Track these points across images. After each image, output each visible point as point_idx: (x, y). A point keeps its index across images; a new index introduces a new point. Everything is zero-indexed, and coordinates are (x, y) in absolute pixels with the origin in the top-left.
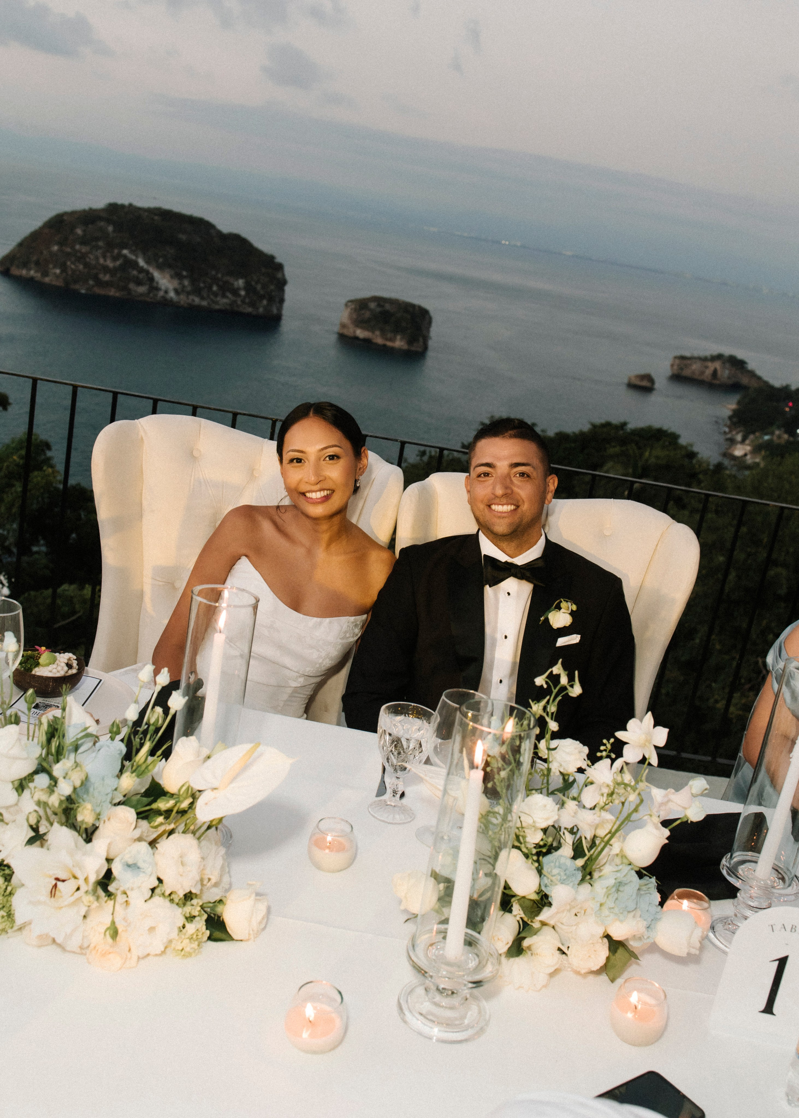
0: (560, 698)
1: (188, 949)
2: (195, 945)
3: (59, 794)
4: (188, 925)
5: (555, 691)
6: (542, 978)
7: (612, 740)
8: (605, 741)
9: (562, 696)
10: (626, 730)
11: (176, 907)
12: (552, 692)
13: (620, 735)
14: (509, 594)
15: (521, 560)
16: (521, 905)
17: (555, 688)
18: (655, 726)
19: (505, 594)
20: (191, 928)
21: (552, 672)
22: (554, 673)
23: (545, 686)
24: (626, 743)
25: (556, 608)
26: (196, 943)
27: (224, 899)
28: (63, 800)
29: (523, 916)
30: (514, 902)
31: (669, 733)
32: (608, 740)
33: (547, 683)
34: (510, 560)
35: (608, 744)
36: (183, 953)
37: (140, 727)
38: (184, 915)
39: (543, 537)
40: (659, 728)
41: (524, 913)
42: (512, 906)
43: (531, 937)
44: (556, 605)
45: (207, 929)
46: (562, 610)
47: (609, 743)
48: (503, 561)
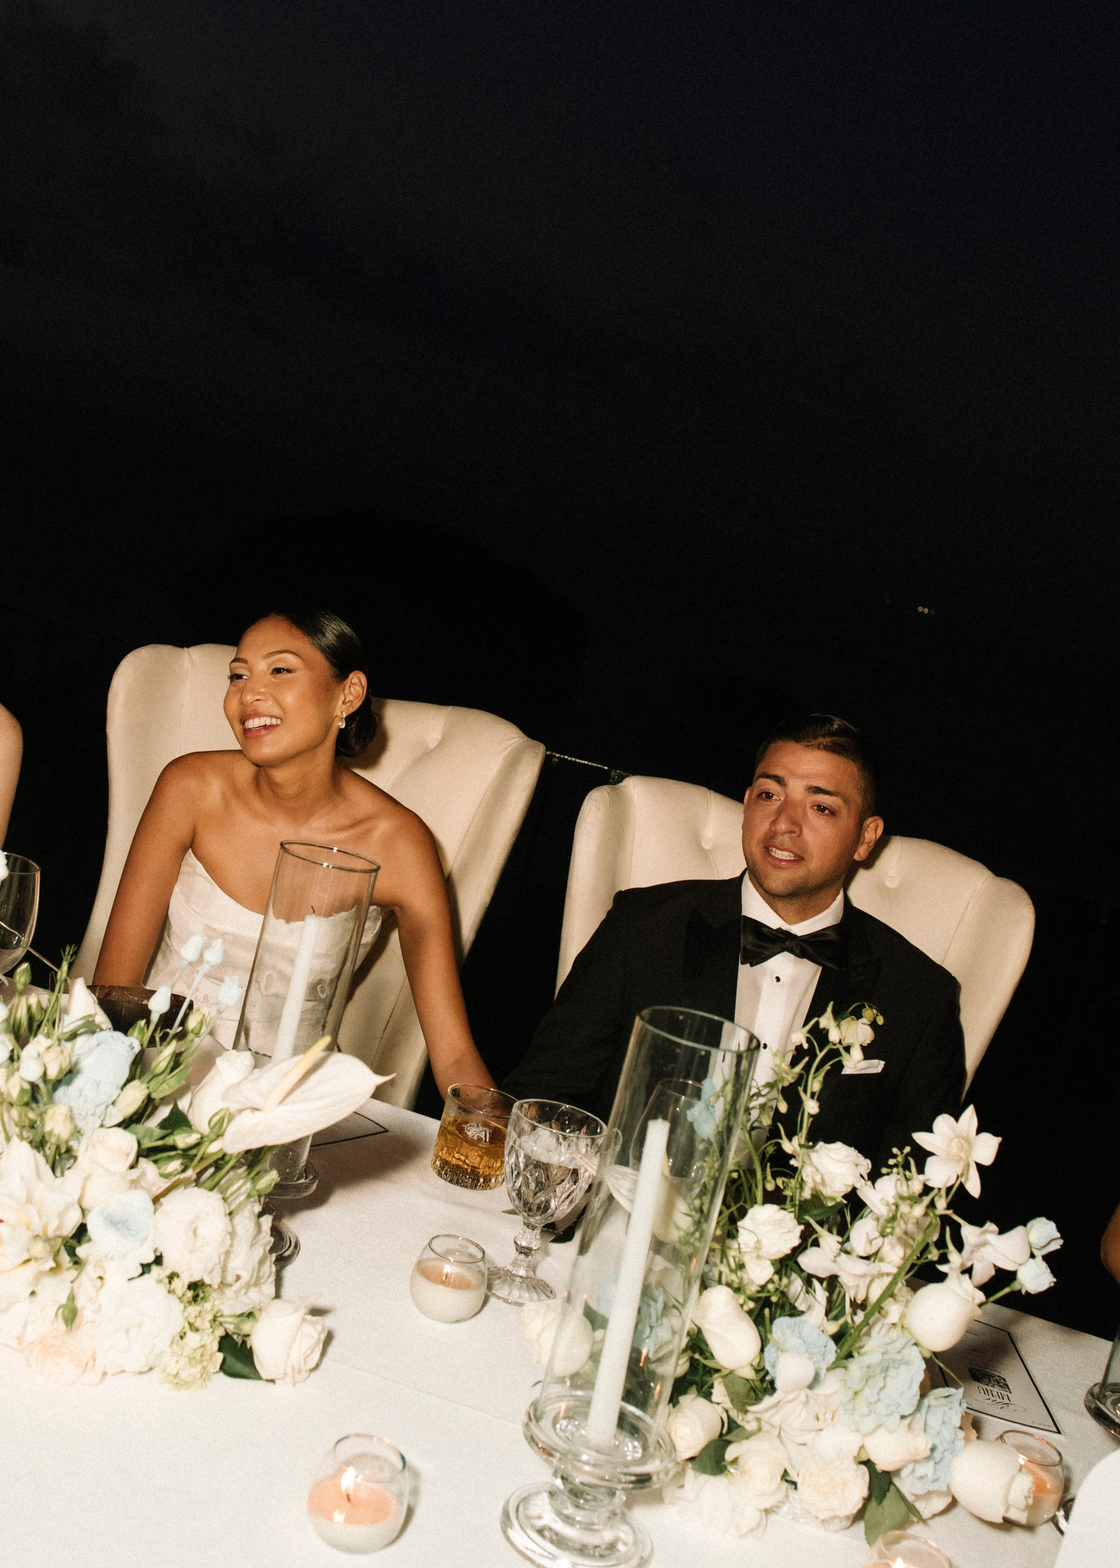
0: (827, 1067)
1: (184, 1374)
2: (196, 1370)
3: (23, 1079)
4: (190, 1335)
5: (820, 1055)
6: (751, 1515)
7: (907, 1149)
8: (895, 1150)
9: (831, 1065)
10: (930, 1130)
11: (178, 1301)
12: (816, 1056)
13: (920, 1137)
14: (778, 979)
15: (801, 929)
16: (727, 1387)
17: (821, 1051)
18: (979, 1131)
19: (772, 980)
20: (193, 1339)
21: (817, 1023)
22: (822, 1026)
23: (806, 1046)
24: (931, 1154)
25: (851, 1014)
26: (199, 1367)
27: (257, 1313)
28: (26, 1090)
29: (729, 1405)
30: (716, 1378)
31: (1001, 1145)
32: (901, 1149)
33: (808, 1040)
34: (785, 927)
35: (899, 1154)
36: (176, 1381)
37: (171, 1029)
38: (186, 1318)
39: (840, 897)
40: (986, 1137)
41: (732, 1401)
42: (712, 1386)
43: (739, 1441)
44: (854, 1008)
45: (220, 1350)
46: (863, 1020)
47: (902, 1153)
48: (774, 927)
